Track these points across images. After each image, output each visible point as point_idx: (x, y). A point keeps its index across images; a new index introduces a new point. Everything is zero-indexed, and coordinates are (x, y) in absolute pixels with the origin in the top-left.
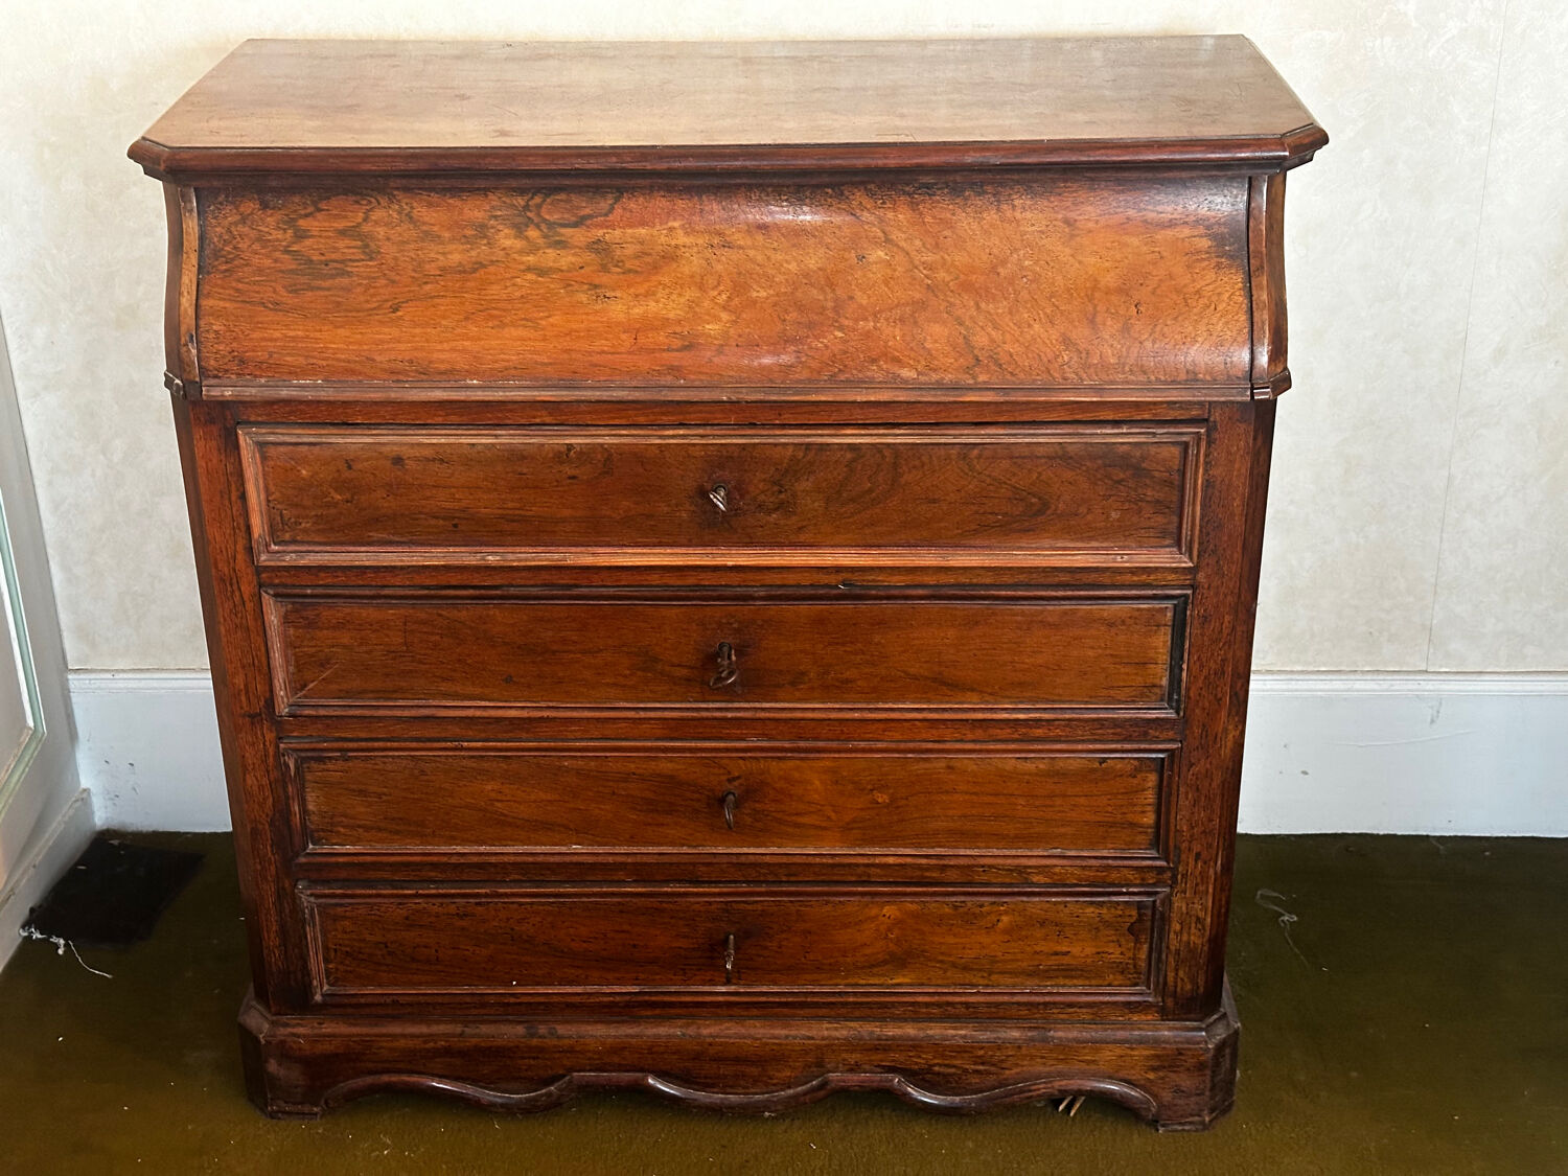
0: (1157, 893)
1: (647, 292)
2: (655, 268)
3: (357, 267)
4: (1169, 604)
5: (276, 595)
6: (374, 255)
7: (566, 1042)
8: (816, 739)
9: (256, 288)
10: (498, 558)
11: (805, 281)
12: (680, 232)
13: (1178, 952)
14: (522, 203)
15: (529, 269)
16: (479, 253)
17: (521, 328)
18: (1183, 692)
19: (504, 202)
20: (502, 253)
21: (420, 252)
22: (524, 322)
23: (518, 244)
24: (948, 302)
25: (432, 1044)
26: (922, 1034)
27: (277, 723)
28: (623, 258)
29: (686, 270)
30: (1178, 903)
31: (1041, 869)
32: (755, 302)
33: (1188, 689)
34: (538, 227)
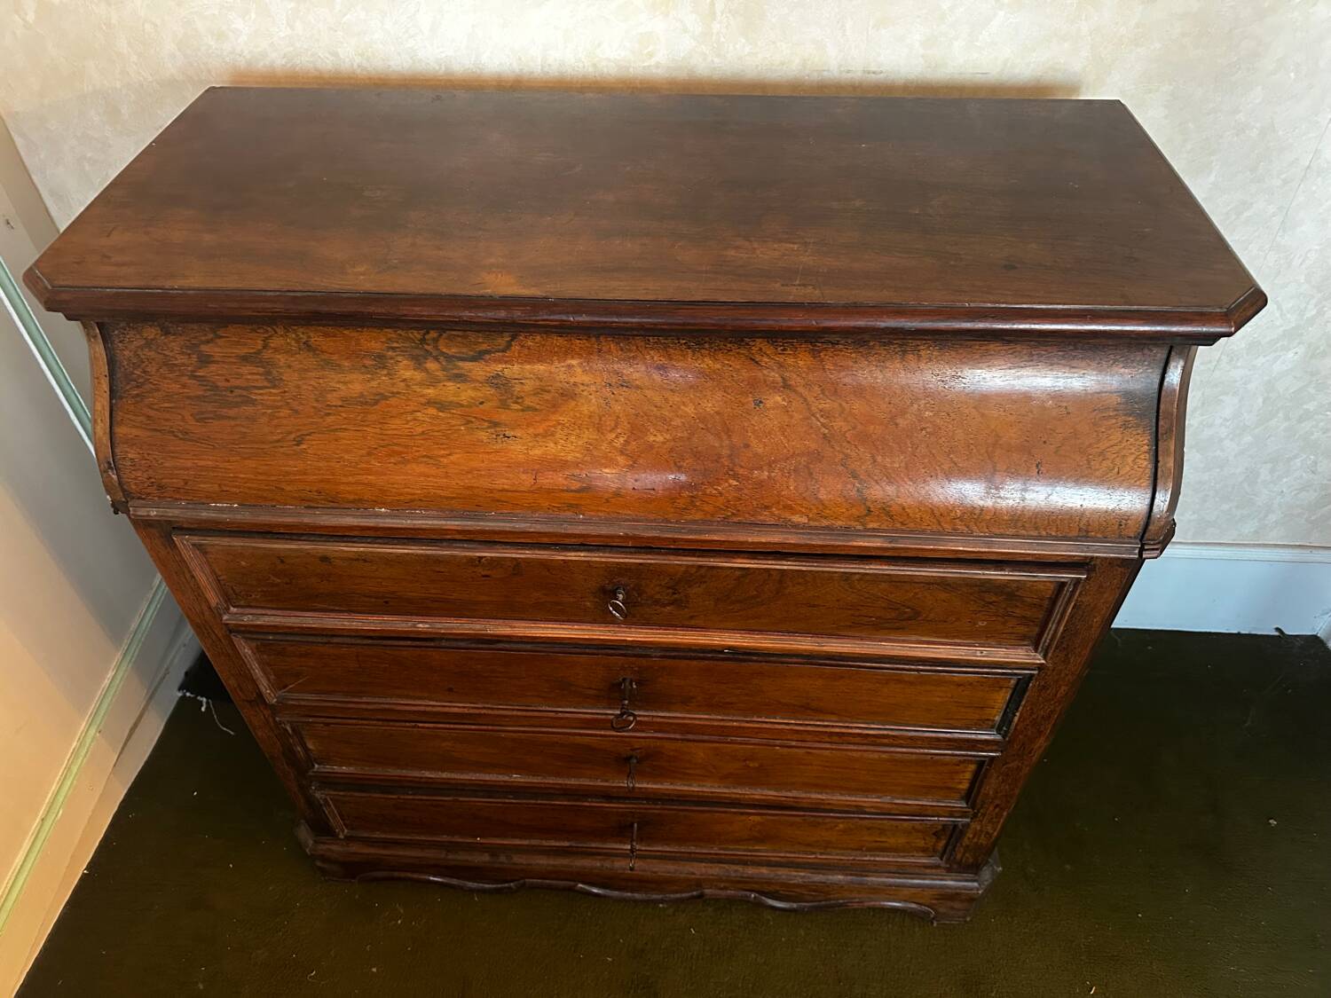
1: (546, 431)
2: (554, 407)
3: (260, 394)
5: (246, 638)
6: (277, 383)
9: (168, 416)
10: (427, 626)
11: (701, 426)
12: (579, 370)
14: (419, 336)
15: (430, 403)
16: (379, 384)
17: (423, 465)
18: (1011, 728)
19: (401, 335)
20: (402, 384)
21: (321, 381)
22: (425, 459)
23: (418, 376)
24: (843, 453)
28: (522, 394)
29: (585, 409)
32: (652, 447)
33: (1016, 726)
34: (436, 359)
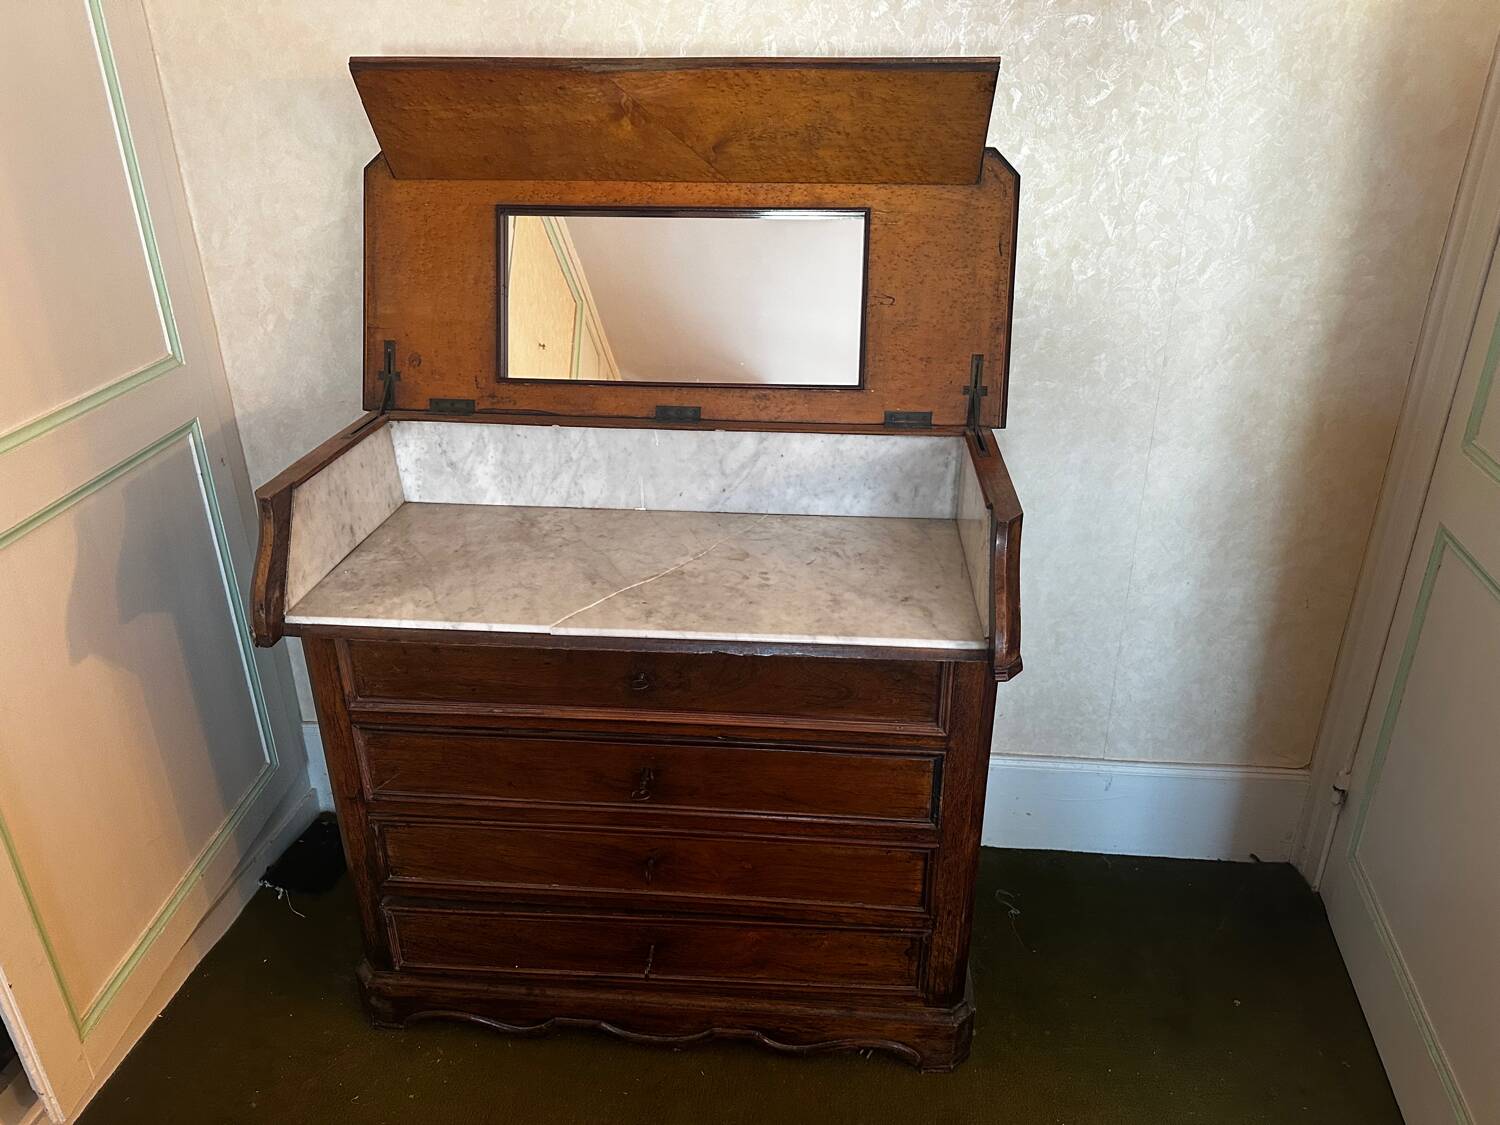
0: (923, 933)
4: (932, 759)
5: (361, 728)
7: (552, 1000)
8: (706, 829)
10: (501, 711)
13: (936, 968)
18: (940, 814)
25: (468, 996)
26: (773, 1008)
27: (366, 804)
30: (937, 939)
31: (849, 915)
33: (943, 813)
